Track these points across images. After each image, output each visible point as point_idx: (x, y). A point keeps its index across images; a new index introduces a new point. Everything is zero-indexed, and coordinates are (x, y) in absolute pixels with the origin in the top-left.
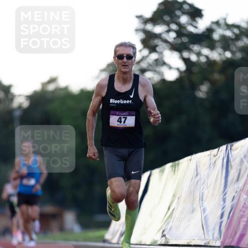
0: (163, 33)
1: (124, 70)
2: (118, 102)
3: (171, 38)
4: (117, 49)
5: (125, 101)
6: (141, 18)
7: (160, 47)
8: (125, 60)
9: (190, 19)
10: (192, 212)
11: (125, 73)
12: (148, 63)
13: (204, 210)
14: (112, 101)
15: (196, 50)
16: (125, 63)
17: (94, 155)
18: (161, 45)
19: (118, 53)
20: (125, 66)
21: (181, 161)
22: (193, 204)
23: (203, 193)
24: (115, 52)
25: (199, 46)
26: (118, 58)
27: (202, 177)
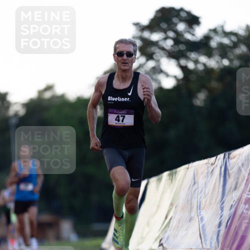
0: (161, 40)
1: (123, 68)
2: (116, 99)
3: (168, 46)
4: (117, 46)
5: (123, 99)
6: (138, 26)
7: (158, 54)
8: (125, 57)
9: (187, 27)
10: (190, 221)
11: (124, 71)
12: (145, 71)
13: (202, 219)
14: (110, 98)
15: (193, 58)
16: (125, 60)
17: (97, 146)
18: (158, 53)
19: (118, 50)
20: (125, 63)
21: (178, 169)
22: (190, 212)
23: (200, 202)
24: (115, 49)
25: (197, 54)
26: (117, 55)
27: (200, 186)
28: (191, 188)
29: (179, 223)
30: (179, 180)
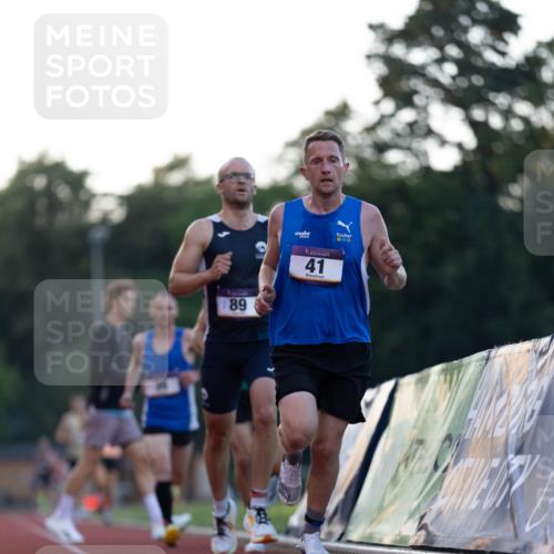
0: (429, 64)
9: (488, 36)
15: (502, 104)
21: (466, 360)
22: (491, 457)
28: (492, 404)
29: (465, 480)
30: (467, 386)
